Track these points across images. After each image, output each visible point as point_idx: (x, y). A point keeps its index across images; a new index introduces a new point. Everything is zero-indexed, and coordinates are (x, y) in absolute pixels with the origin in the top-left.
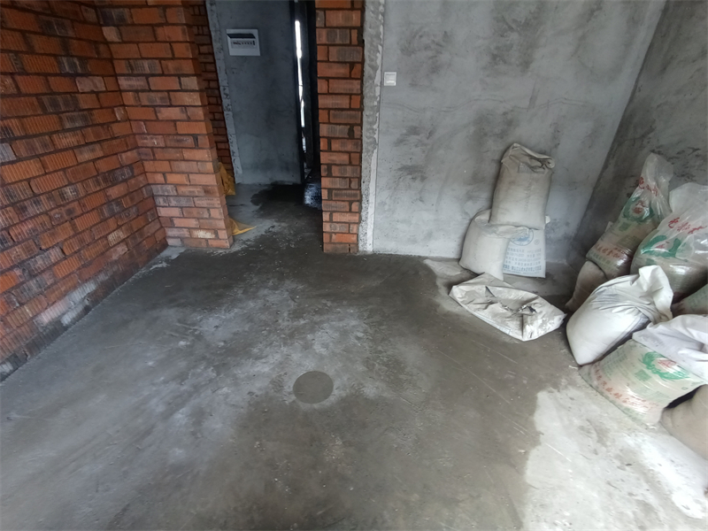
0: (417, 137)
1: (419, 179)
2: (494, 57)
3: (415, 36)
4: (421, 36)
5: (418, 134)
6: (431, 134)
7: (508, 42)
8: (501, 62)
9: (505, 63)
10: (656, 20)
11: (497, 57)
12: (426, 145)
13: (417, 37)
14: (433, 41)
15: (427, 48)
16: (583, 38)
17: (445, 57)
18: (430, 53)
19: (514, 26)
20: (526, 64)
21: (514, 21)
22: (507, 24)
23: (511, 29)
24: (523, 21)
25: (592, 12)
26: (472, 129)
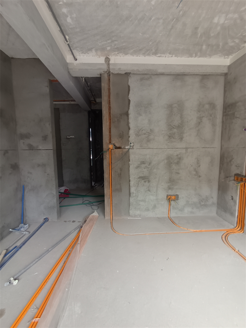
0: (145, 165)
1: (147, 181)
2: (170, 137)
3: (140, 131)
5: (145, 164)
6: (150, 164)
7: (174, 132)
8: (172, 138)
9: (174, 138)
10: (221, 125)
11: (171, 137)
12: (149, 168)
15: (145, 134)
16: (199, 130)
17: (152, 137)
18: (146, 136)
20: (181, 139)
21: (174, 125)
22: (172, 126)
23: (173, 128)
25: (199, 123)
26: (166, 161)
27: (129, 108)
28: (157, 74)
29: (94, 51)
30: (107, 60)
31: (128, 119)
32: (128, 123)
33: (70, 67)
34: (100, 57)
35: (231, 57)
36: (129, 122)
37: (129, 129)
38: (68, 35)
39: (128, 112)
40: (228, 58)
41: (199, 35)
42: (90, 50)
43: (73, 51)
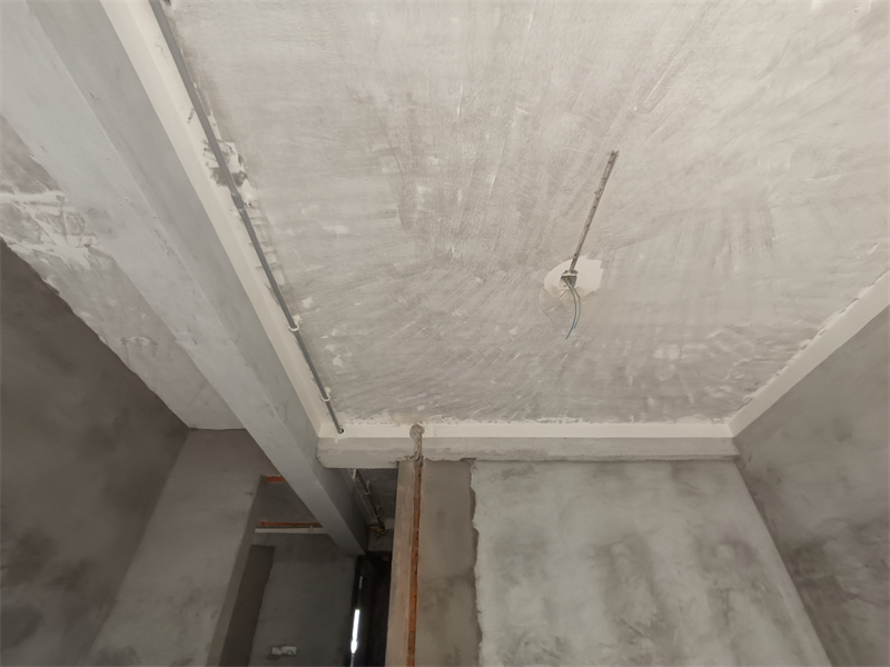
3: (519, 643)
4: (527, 644)
7: (644, 652)
13: (522, 644)
14: (545, 651)
15: (538, 659)
19: (640, 630)
21: (638, 623)
22: (631, 628)
23: (638, 634)
24: (649, 624)
27: (475, 559)
28: (545, 462)
29: (385, 413)
30: (417, 431)
31: (474, 596)
32: (475, 613)
33: (322, 447)
34: (399, 425)
35: (728, 420)
36: (478, 608)
37: (479, 635)
38: (329, 386)
39: (471, 570)
40: (722, 422)
41: (631, 380)
42: (379, 411)
43: (337, 415)
